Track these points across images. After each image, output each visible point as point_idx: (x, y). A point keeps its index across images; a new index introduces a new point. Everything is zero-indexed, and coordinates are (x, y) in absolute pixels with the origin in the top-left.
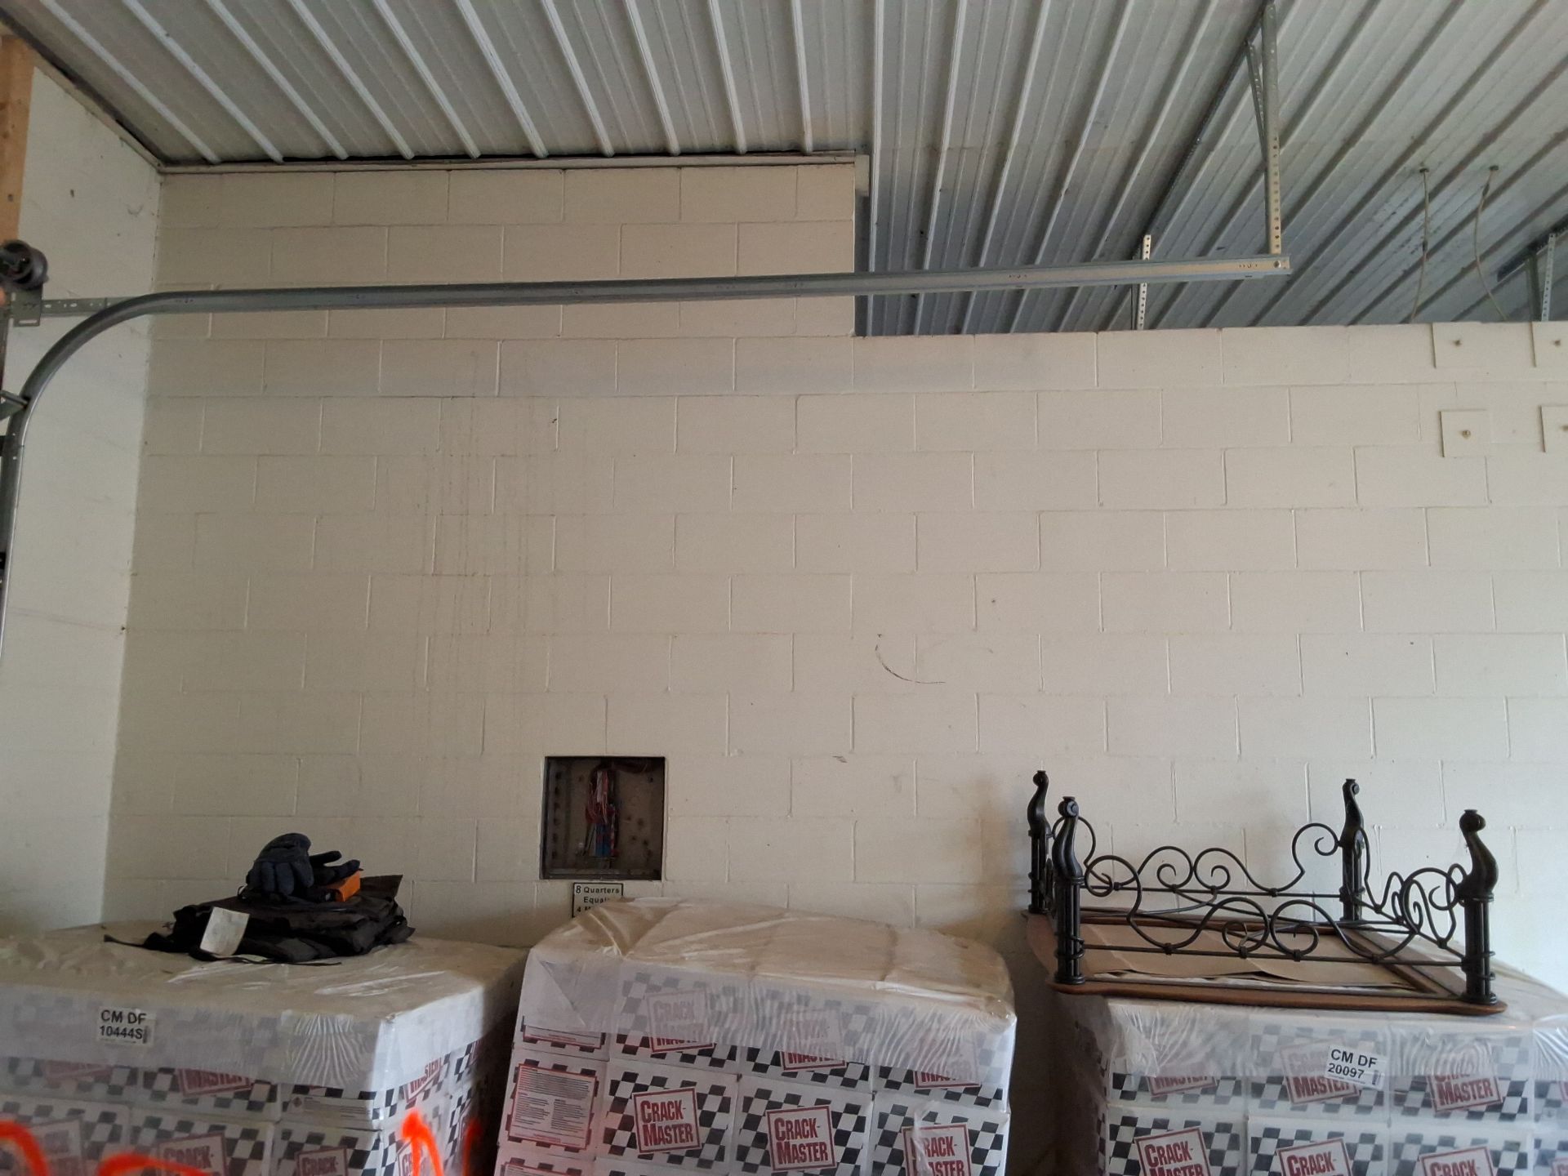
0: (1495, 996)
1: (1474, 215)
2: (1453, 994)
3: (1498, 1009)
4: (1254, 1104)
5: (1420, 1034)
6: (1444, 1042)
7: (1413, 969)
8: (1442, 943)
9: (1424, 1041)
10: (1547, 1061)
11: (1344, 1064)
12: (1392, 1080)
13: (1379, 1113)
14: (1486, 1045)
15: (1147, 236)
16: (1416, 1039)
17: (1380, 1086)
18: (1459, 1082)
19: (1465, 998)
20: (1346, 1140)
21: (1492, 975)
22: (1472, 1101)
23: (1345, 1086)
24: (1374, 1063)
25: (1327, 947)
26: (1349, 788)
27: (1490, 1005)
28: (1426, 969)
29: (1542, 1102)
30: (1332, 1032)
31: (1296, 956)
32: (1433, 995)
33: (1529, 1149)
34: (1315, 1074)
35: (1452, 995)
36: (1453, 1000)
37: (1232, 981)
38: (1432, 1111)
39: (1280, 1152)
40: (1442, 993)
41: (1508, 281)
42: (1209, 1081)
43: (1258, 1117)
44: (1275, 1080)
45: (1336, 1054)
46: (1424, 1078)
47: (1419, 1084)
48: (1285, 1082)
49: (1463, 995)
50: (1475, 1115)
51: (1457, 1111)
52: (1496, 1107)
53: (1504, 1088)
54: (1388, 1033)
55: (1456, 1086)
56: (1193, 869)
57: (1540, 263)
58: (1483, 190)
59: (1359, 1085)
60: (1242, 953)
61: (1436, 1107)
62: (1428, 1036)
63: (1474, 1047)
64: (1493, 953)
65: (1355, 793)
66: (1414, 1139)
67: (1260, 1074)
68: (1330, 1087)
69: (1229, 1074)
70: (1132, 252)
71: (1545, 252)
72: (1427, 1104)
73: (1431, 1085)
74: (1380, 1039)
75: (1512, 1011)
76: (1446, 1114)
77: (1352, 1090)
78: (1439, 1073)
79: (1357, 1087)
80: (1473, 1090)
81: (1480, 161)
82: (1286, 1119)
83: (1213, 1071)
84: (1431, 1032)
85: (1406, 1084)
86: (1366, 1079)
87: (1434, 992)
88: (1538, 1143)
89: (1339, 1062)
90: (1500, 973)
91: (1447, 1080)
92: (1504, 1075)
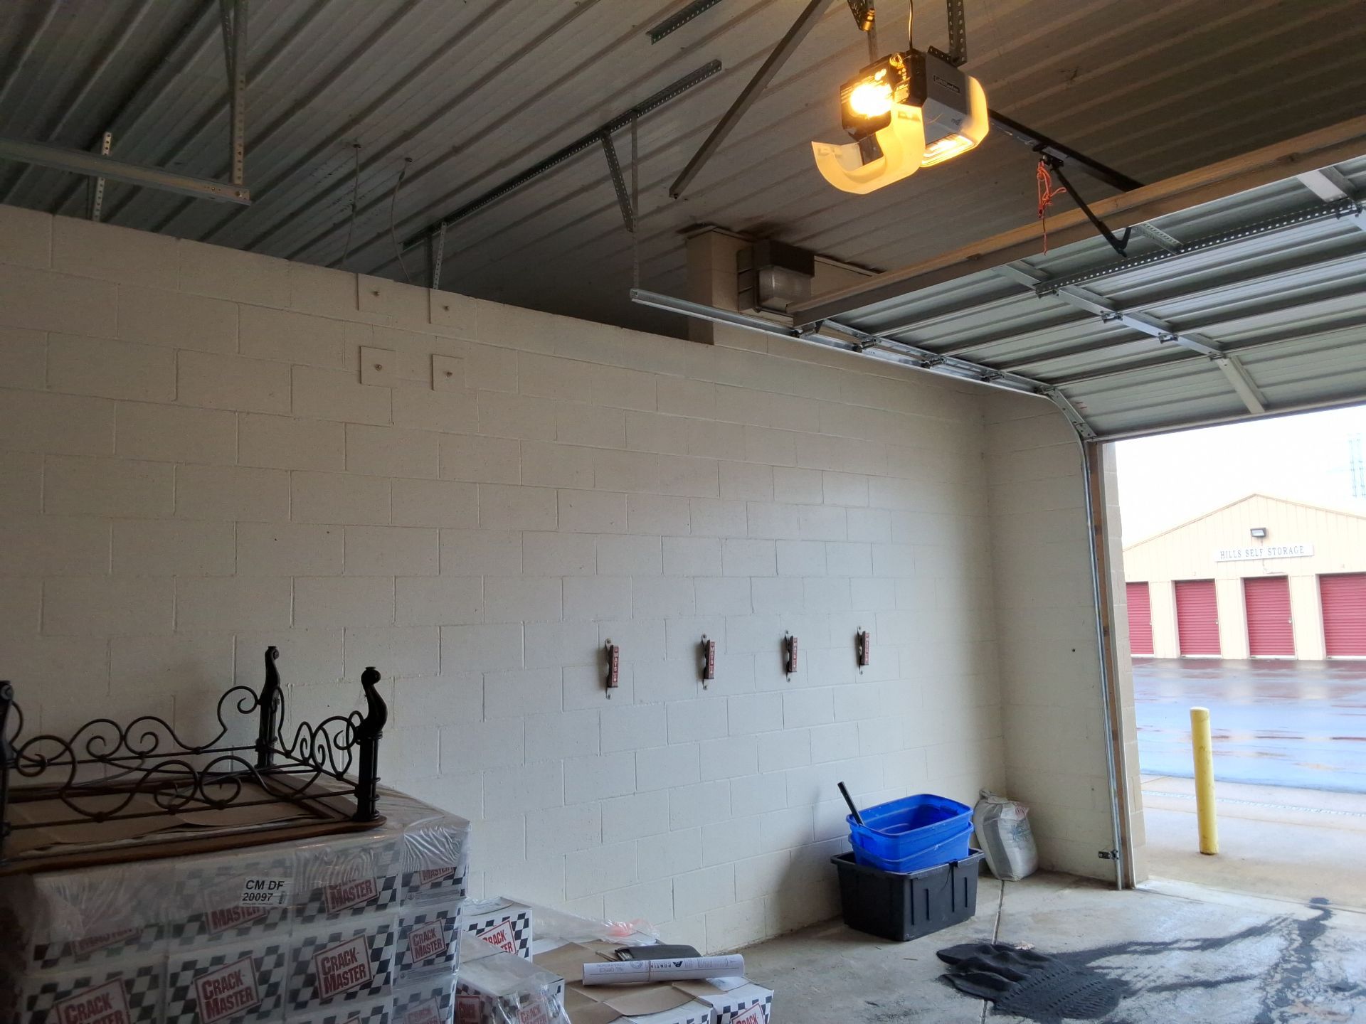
0: (378, 812)
1: (391, 192)
2: (346, 816)
3: (381, 823)
4: (174, 944)
5: (320, 854)
6: (338, 857)
7: (316, 801)
8: (339, 776)
9: (322, 859)
10: (412, 856)
11: (256, 891)
12: (295, 896)
13: (283, 927)
14: (370, 853)
15: (107, 133)
16: (316, 858)
17: (284, 905)
18: (347, 887)
19: (356, 818)
20: (254, 956)
21: (378, 796)
22: (357, 900)
23: (256, 910)
24: (282, 886)
25: (248, 793)
26: (271, 654)
27: (373, 821)
28: (324, 800)
29: (407, 889)
30: (248, 866)
31: (220, 805)
32: (331, 820)
33: (395, 929)
34: (231, 906)
35: (346, 818)
36: (346, 821)
37: (159, 837)
38: (325, 915)
39: (196, 981)
40: (337, 817)
41: (411, 250)
42: (134, 932)
43: (178, 954)
44: (195, 918)
45: (251, 884)
46: (320, 889)
47: (317, 895)
48: (204, 918)
49: (355, 815)
50: (358, 911)
51: (345, 911)
52: (373, 902)
53: (381, 883)
54: (294, 857)
55: (345, 891)
56: (123, 738)
57: (434, 243)
58: (399, 174)
59: (268, 907)
60: (172, 810)
61: (328, 911)
62: (326, 854)
63: (361, 857)
64: (379, 779)
65: (275, 659)
66: (310, 942)
67: (181, 916)
68: (243, 913)
69: (153, 921)
70: (91, 144)
71: (439, 235)
72: (321, 911)
73: (326, 894)
74: (288, 863)
75: (390, 823)
76: (336, 916)
77: (261, 913)
78: (332, 884)
79: (267, 908)
80: (358, 892)
81: (399, 151)
82: (201, 950)
83: (138, 922)
84: (328, 850)
85: (305, 898)
86: (274, 901)
87: (331, 817)
88: (401, 921)
89: (253, 891)
90: (383, 794)
91: (338, 888)
92: (380, 875)
